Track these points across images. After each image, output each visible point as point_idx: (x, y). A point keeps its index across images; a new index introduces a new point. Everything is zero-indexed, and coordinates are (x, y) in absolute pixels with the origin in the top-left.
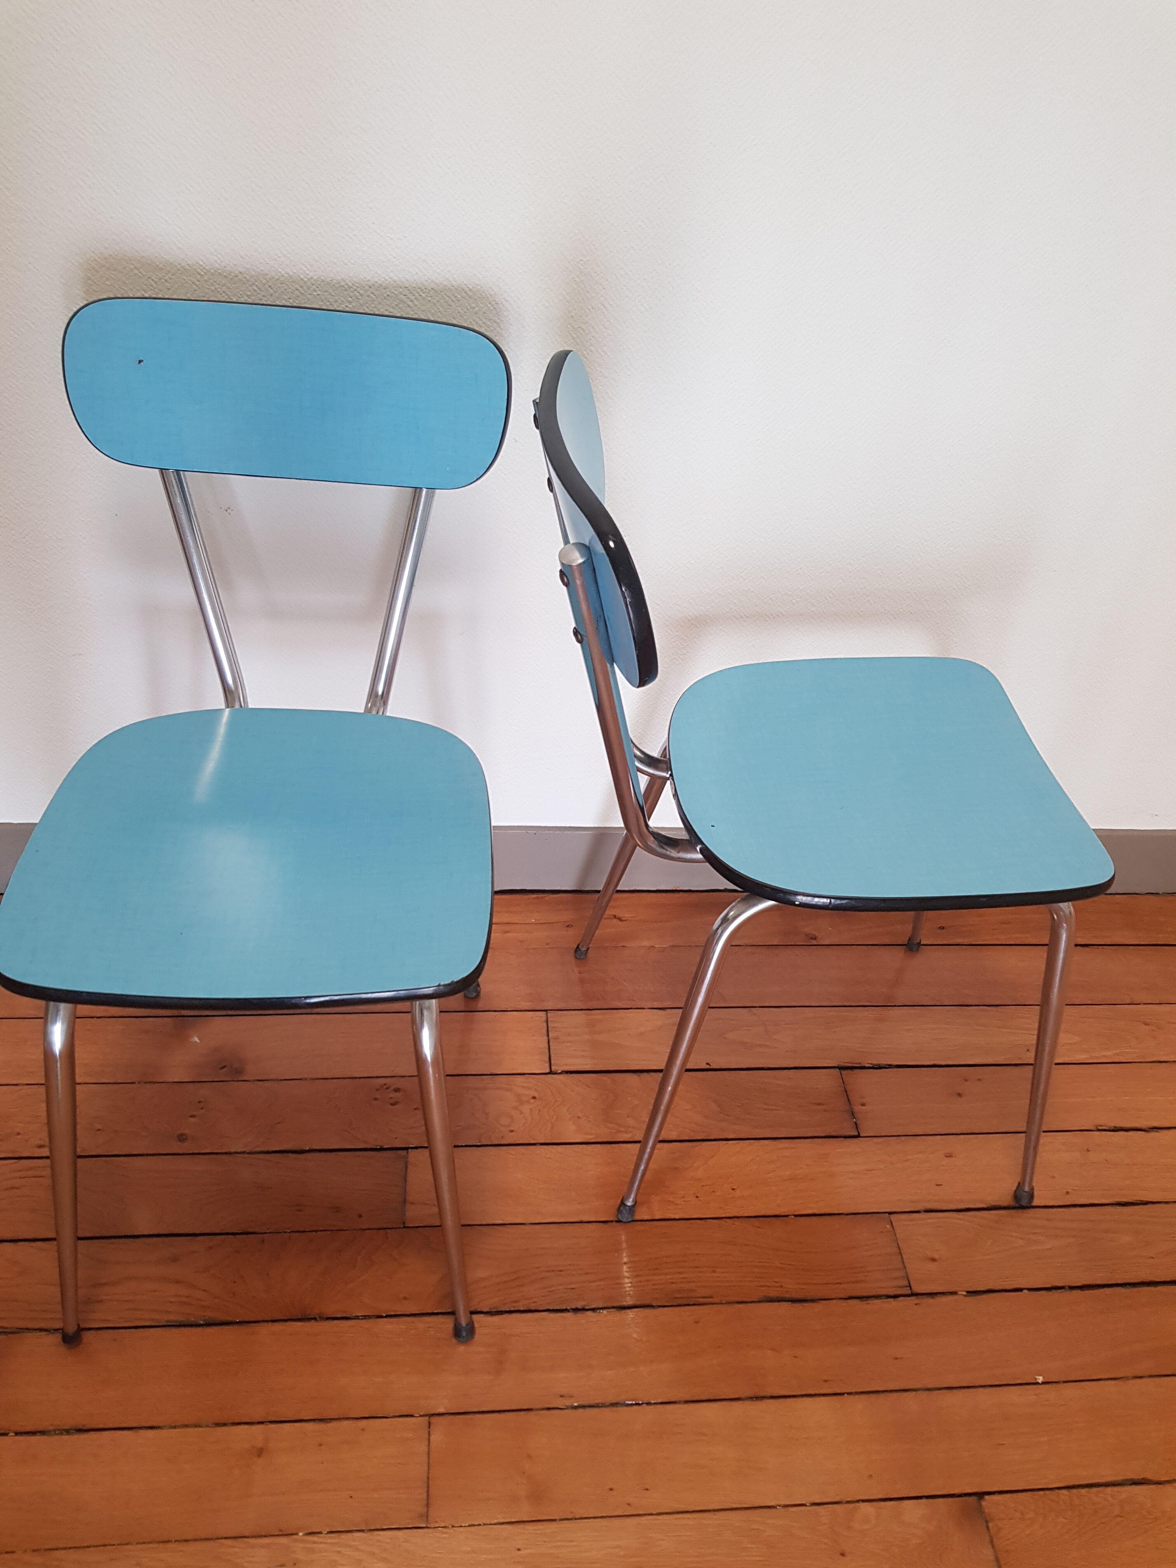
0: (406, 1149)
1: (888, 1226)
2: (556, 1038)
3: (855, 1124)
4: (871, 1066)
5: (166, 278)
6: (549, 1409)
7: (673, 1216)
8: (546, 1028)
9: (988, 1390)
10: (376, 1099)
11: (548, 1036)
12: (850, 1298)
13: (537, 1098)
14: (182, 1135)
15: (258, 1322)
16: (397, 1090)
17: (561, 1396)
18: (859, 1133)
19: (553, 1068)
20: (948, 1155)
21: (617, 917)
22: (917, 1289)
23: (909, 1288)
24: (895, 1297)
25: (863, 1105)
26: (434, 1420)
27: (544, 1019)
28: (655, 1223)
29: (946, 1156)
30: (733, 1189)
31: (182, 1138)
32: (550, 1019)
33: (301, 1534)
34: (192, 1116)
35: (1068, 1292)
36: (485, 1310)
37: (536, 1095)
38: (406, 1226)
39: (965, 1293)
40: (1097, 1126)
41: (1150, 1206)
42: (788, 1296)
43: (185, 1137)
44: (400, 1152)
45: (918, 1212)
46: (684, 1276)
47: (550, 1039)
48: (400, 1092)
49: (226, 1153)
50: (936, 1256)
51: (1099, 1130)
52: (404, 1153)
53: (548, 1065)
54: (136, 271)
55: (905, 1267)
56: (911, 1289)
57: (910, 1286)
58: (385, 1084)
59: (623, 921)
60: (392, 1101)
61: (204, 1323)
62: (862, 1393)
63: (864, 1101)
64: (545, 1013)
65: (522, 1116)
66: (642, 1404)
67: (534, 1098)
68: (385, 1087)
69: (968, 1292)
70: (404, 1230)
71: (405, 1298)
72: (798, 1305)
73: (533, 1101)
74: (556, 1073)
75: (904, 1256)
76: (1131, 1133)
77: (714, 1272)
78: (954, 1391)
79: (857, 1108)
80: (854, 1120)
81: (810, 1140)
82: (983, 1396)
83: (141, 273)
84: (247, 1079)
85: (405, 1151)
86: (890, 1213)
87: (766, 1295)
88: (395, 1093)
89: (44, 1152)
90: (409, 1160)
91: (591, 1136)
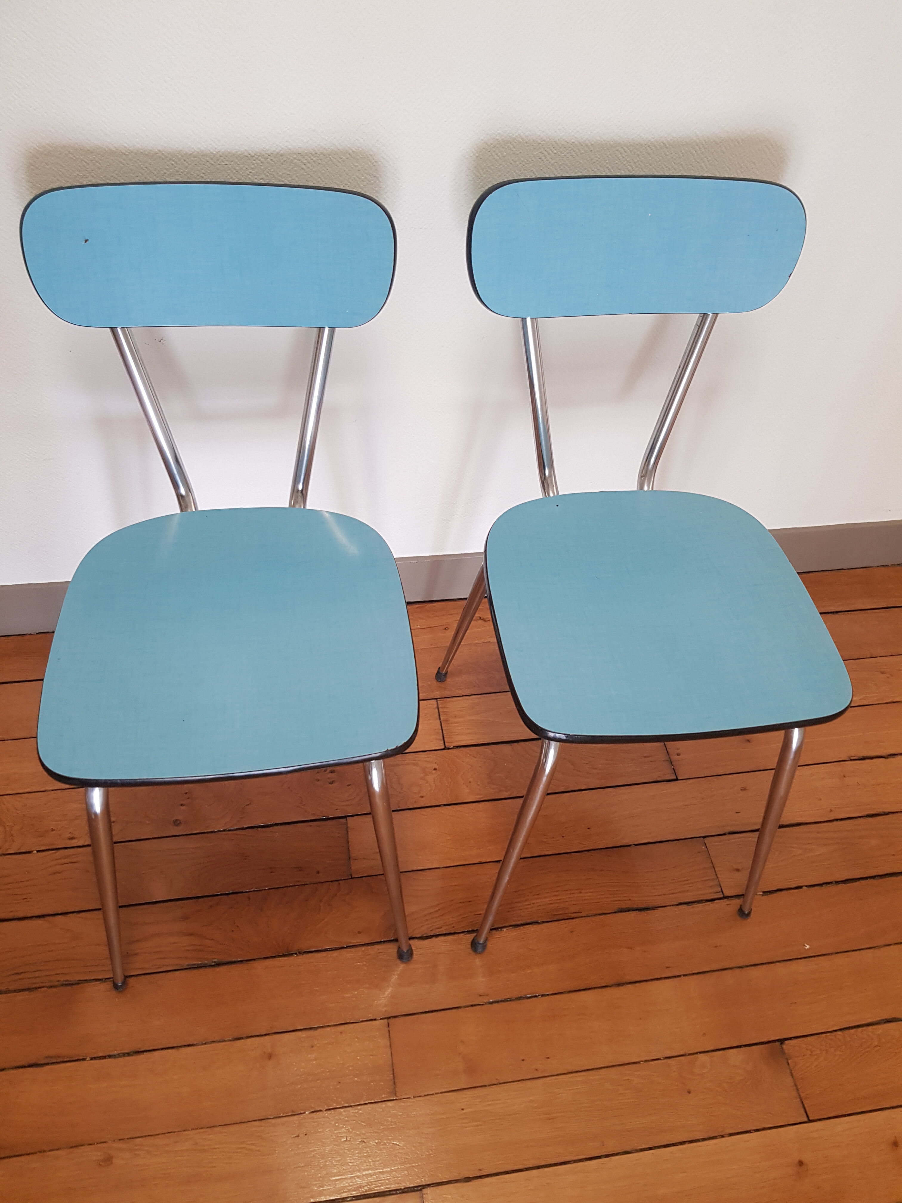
0: (345, 817)
1: (703, 847)
2: (446, 720)
3: (673, 770)
5: (97, 159)
6: (472, 1006)
7: (547, 853)
8: (438, 714)
9: (783, 964)
10: (318, 780)
11: (440, 719)
12: (680, 904)
13: (437, 768)
14: (177, 820)
15: (254, 960)
16: (333, 772)
17: (480, 996)
18: (677, 777)
19: (446, 744)
20: (743, 789)
21: (481, 618)
22: (727, 893)
23: (721, 893)
24: (712, 900)
25: (678, 755)
26: (391, 1021)
27: (436, 706)
28: (534, 859)
29: (741, 790)
30: (588, 828)
31: (177, 823)
32: (440, 706)
33: (307, 1113)
34: (182, 805)
35: (835, 886)
36: (418, 936)
37: (436, 766)
38: (353, 877)
39: (762, 893)
40: (850, 757)
41: (891, 815)
42: (635, 906)
43: (179, 822)
44: (341, 820)
45: (724, 834)
46: (559, 898)
47: (442, 722)
48: (335, 772)
49: (212, 832)
50: (740, 868)
51: (851, 760)
52: (343, 820)
53: (442, 742)
54: (71, 156)
55: (718, 878)
56: (723, 894)
57: (722, 892)
59: (487, 621)
60: (330, 781)
61: (215, 964)
62: (693, 974)
63: (679, 751)
64: (436, 700)
65: (427, 784)
66: (539, 995)
67: (435, 769)
69: (764, 892)
70: (352, 879)
71: (359, 932)
72: (643, 913)
73: (434, 772)
74: (449, 749)
75: (717, 870)
76: (875, 760)
77: (581, 893)
78: (759, 967)
79: (674, 758)
80: (673, 767)
81: (641, 786)
82: (779, 968)
83: (74, 157)
85: (345, 819)
86: (704, 837)
87: (619, 907)
88: (331, 774)
89: (75, 843)
90: (349, 825)
91: (481, 796)
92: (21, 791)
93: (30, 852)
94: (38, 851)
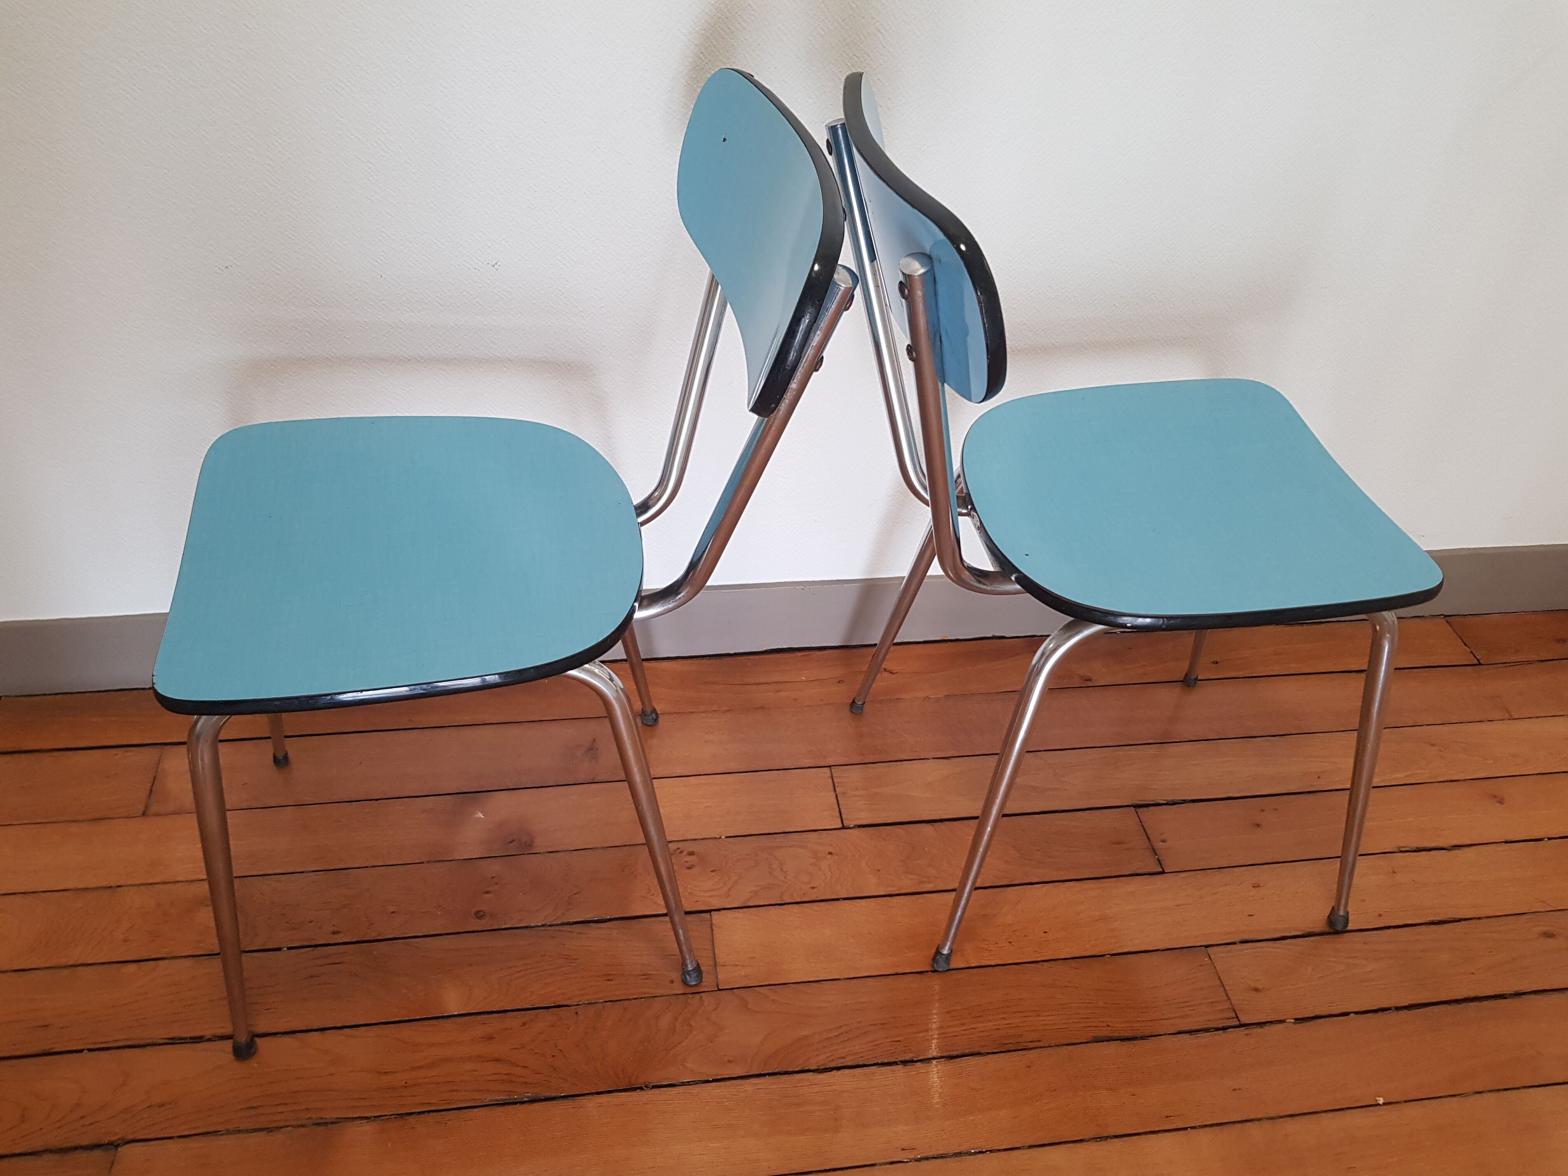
0: (709, 911)
1: (1206, 959)
2: (844, 793)
3: (1158, 861)
4: (1165, 802)
6: (892, 1163)
7: (989, 963)
8: (832, 784)
9: (1330, 1115)
11: (835, 791)
12: (1179, 1033)
13: (833, 852)
14: (479, 911)
15: (583, 1095)
16: (691, 854)
17: (903, 1149)
18: (1163, 869)
19: (845, 822)
20: (1255, 885)
21: (892, 671)
22: (1244, 1019)
23: (1236, 1019)
24: (1224, 1029)
25: (1163, 841)
27: (829, 775)
28: (971, 970)
29: (1254, 887)
30: (1045, 932)
31: (479, 915)
32: (834, 775)
34: (487, 892)
35: (1395, 1012)
36: (812, 1068)
37: (832, 850)
38: (720, 988)
39: (1293, 1021)
40: (1399, 848)
41: (1463, 922)
42: (1116, 1034)
43: (482, 914)
44: (703, 915)
45: (1234, 943)
46: (1009, 1021)
47: (838, 795)
48: (694, 855)
49: (527, 927)
50: (1260, 986)
51: (1401, 852)
52: (707, 915)
53: (839, 820)
55: (1229, 999)
56: (1239, 1020)
57: (1237, 1017)
58: (678, 849)
59: (894, 673)
60: (687, 865)
61: (528, 1100)
62: (1206, 1126)
63: (1163, 837)
64: (829, 768)
65: (820, 872)
66: (986, 1151)
67: (830, 853)
68: (678, 851)
69: (1296, 1019)
70: (718, 992)
71: (729, 1061)
72: (1128, 1043)
73: (829, 856)
74: (848, 828)
75: (1227, 988)
76: (1433, 852)
77: (1039, 1016)
78: (1297, 1118)
79: (1158, 845)
80: (1157, 857)
81: (1115, 879)
82: (1326, 1120)
84: (537, 851)
85: (709, 914)
86: (1207, 946)
87: (1095, 1035)
88: (689, 857)
89: (339, 939)
90: (714, 922)
91: (894, 889)
92: (270, 872)
93: (279, 949)
94: (289, 948)
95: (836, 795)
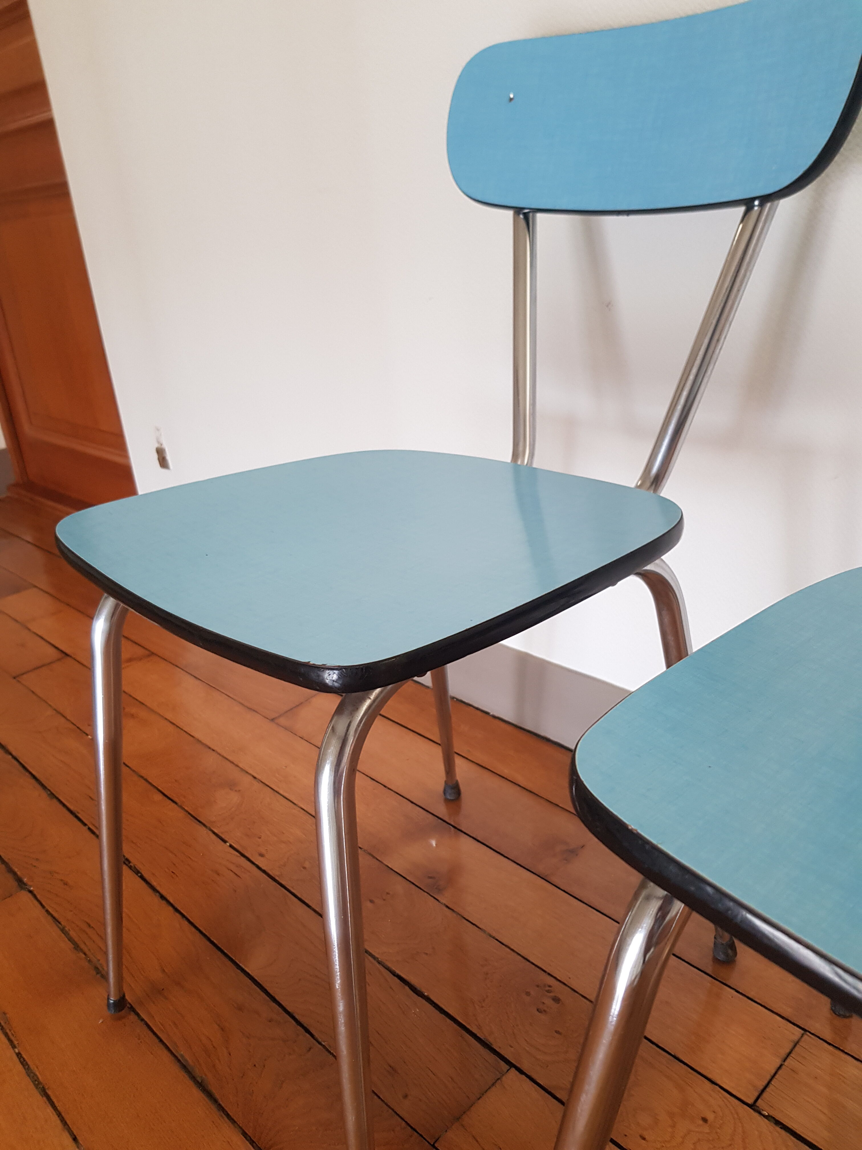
0: (512, 1065)
2: (793, 1071)
8: (789, 1051)
10: (528, 994)
11: (785, 1060)
13: (709, 1122)
16: (556, 1000)
19: (760, 1103)
27: (796, 1038)
32: (802, 1043)
37: (710, 1117)
38: (436, 1145)
44: (502, 1063)
47: (783, 1067)
48: (558, 1003)
52: (504, 1066)
53: (756, 1094)
58: (550, 986)
60: (542, 1007)
64: (803, 1032)
65: (670, 1130)
67: (705, 1120)
68: (548, 988)
73: (698, 1121)
74: (758, 1111)
84: (439, 899)
85: (508, 1067)
88: (552, 1002)
89: (259, 862)
90: (504, 1078)
93: (225, 842)
94: (231, 846)
95: (781, 1066)
